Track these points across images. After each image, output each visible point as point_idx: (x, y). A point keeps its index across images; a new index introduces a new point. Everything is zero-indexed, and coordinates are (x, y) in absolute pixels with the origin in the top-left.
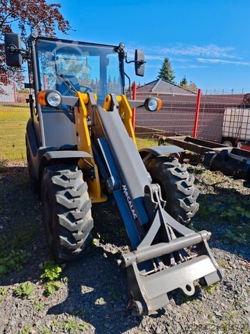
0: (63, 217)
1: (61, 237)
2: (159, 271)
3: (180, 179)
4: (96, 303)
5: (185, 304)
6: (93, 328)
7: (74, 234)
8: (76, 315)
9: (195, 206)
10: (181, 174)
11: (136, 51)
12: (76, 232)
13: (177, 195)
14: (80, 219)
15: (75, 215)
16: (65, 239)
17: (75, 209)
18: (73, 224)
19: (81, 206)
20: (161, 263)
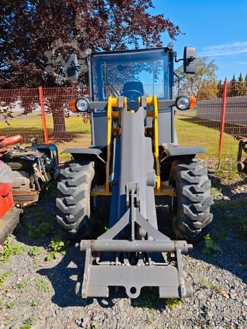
0: (59, 201)
1: (58, 216)
2: (115, 265)
3: (188, 183)
4: (71, 277)
5: (140, 308)
6: (54, 293)
7: (67, 216)
8: (50, 280)
9: (208, 216)
10: (194, 177)
11: (185, 48)
12: (69, 215)
13: (183, 200)
14: (73, 205)
15: (67, 201)
16: (61, 219)
17: (69, 196)
18: (66, 208)
19: (76, 194)
20: (126, 261)
